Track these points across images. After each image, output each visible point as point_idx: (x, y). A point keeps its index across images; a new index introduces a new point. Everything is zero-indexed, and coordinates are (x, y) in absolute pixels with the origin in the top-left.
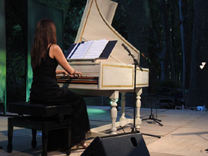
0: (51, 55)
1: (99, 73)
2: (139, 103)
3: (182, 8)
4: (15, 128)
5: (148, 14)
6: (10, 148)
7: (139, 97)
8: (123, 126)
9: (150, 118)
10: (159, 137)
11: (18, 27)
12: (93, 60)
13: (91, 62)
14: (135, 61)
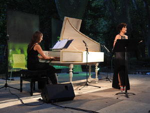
2: (96, 70)
4: (23, 81)
7: (96, 67)
10: (100, 87)
14: (87, 48)
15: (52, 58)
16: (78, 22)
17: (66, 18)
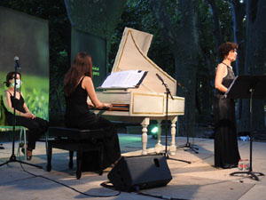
1: (130, 100)
2: (173, 131)
3: (237, 33)
4: (53, 149)
5: (196, 41)
6: (49, 168)
7: (174, 125)
8: (158, 152)
9: (186, 146)
10: (190, 163)
11: (63, 53)
12: (125, 89)
13: (123, 91)
14: (167, 90)
15: (106, 105)
16: (146, 38)
17: (126, 29)
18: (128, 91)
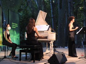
0: (34, 30)
3: (53, 13)
12: (43, 31)
18: (44, 32)
